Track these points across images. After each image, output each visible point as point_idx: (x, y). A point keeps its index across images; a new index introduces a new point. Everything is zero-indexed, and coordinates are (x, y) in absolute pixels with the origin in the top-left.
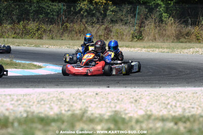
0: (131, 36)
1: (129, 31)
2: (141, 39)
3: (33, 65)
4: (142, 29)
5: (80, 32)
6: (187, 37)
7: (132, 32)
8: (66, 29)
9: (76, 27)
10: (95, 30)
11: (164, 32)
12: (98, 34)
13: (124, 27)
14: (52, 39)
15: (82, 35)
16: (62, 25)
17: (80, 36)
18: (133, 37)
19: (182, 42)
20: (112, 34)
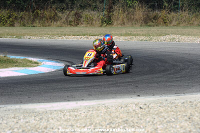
0: (100, 21)
1: (98, 17)
2: (110, 24)
3: (28, 60)
4: (111, 13)
5: (50, 18)
6: (154, 21)
7: (101, 17)
8: (36, 16)
9: (47, 13)
10: (66, 17)
11: (132, 17)
12: (69, 20)
13: (93, 13)
14: (24, 25)
15: (53, 21)
16: (33, 12)
17: (51, 22)
18: (102, 22)
19: (150, 26)
20: (82, 19)
